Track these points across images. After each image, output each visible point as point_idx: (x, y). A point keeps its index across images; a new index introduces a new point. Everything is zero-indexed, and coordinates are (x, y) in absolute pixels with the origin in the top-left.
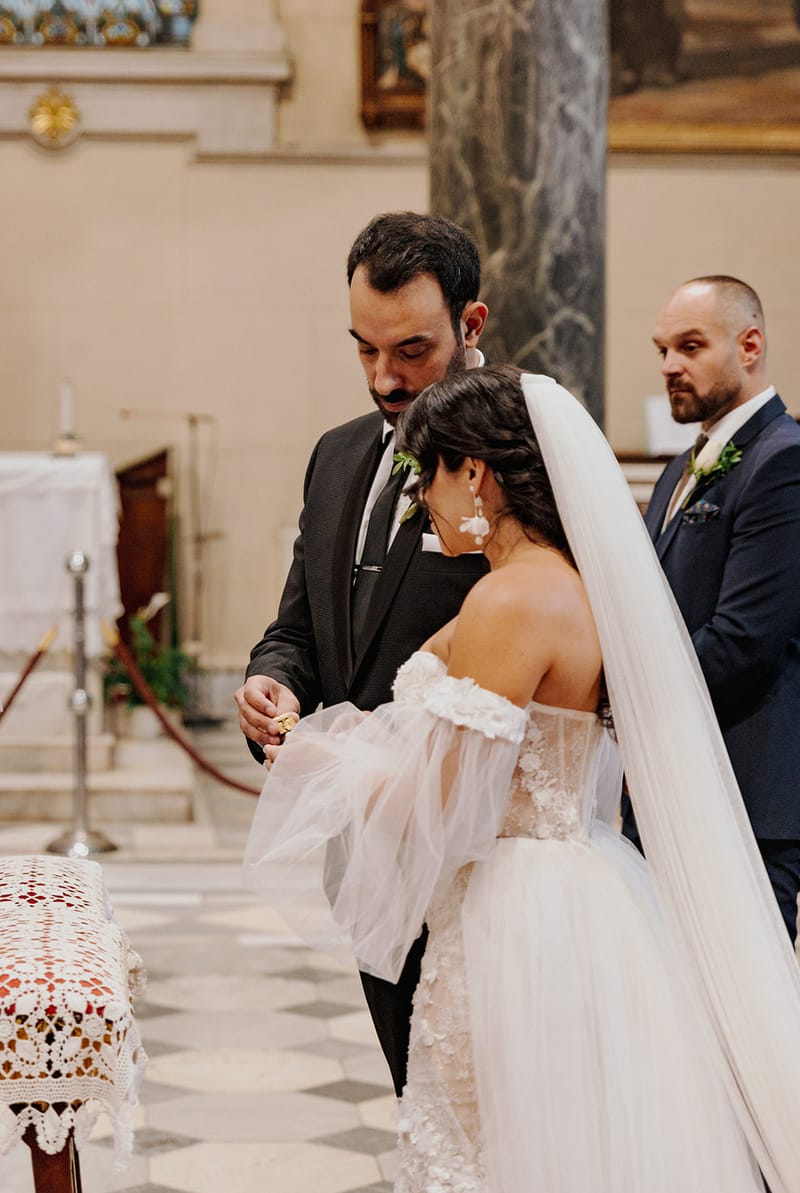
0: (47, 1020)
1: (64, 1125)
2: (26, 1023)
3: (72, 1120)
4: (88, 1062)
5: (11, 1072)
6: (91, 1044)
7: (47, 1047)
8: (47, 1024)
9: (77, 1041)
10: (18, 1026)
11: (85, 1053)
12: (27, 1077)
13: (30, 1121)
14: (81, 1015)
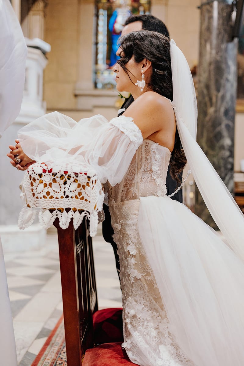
0: (64, 175)
1: (69, 217)
2: (56, 176)
3: (72, 215)
4: (80, 194)
5: (50, 196)
6: (81, 186)
7: (63, 186)
8: (64, 177)
9: (76, 185)
10: (53, 177)
11: (79, 190)
12: (56, 198)
13: (57, 216)
14: (78, 174)
